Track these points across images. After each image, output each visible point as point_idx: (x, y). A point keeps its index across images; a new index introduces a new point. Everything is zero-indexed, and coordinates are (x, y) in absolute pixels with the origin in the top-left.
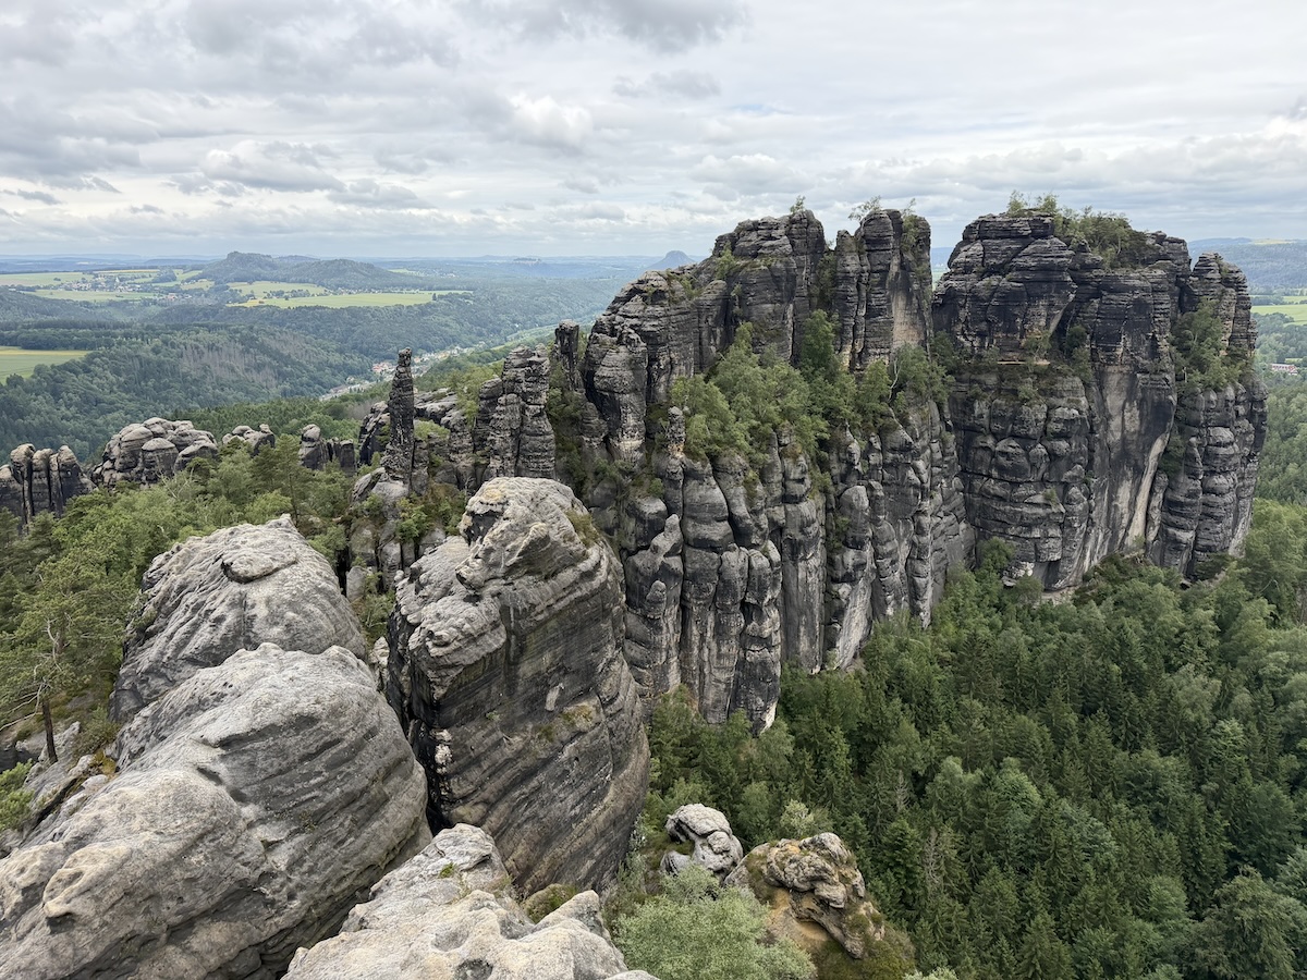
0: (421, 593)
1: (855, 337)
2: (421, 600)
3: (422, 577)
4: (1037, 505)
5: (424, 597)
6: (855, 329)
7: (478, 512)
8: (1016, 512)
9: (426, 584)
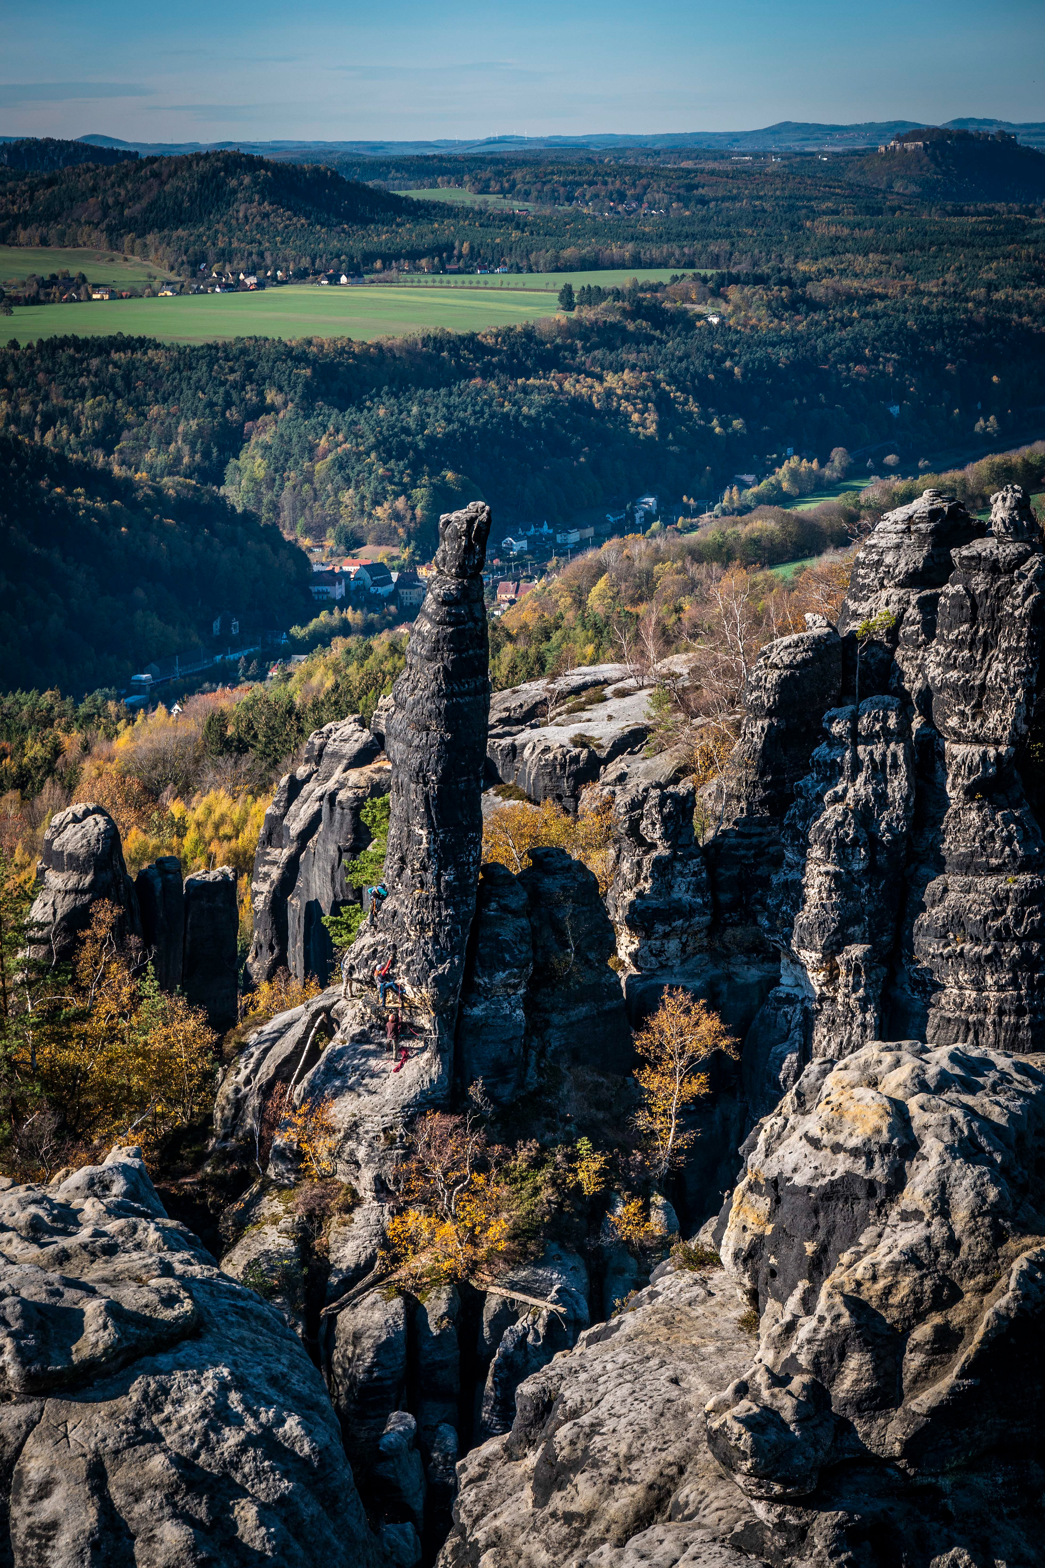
0: (558, 1501)
2: (558, 1530)
3: (564, 1433)
5: (569, 1517)
7: (799, 1180)
9: (575, 1466)
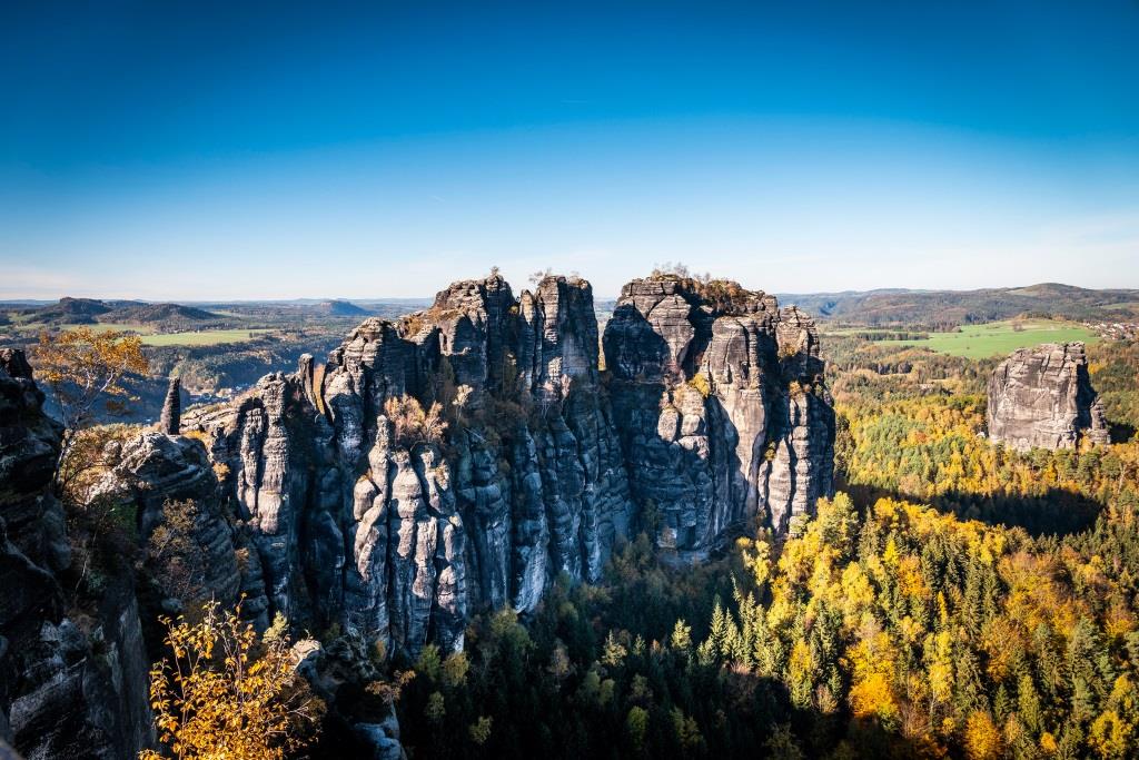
1: (535, 365)
4: (676, 486)
6: (535, 359)
8: (663, 492)
